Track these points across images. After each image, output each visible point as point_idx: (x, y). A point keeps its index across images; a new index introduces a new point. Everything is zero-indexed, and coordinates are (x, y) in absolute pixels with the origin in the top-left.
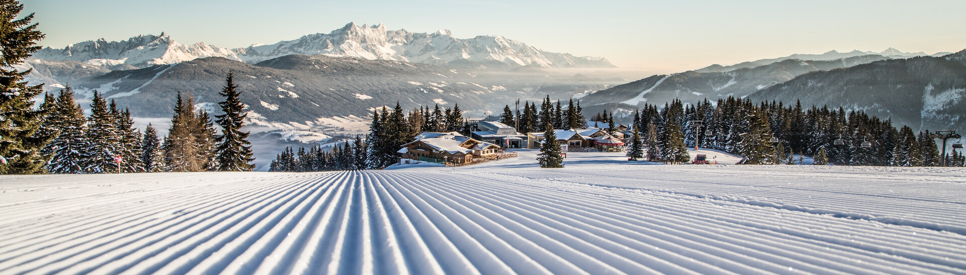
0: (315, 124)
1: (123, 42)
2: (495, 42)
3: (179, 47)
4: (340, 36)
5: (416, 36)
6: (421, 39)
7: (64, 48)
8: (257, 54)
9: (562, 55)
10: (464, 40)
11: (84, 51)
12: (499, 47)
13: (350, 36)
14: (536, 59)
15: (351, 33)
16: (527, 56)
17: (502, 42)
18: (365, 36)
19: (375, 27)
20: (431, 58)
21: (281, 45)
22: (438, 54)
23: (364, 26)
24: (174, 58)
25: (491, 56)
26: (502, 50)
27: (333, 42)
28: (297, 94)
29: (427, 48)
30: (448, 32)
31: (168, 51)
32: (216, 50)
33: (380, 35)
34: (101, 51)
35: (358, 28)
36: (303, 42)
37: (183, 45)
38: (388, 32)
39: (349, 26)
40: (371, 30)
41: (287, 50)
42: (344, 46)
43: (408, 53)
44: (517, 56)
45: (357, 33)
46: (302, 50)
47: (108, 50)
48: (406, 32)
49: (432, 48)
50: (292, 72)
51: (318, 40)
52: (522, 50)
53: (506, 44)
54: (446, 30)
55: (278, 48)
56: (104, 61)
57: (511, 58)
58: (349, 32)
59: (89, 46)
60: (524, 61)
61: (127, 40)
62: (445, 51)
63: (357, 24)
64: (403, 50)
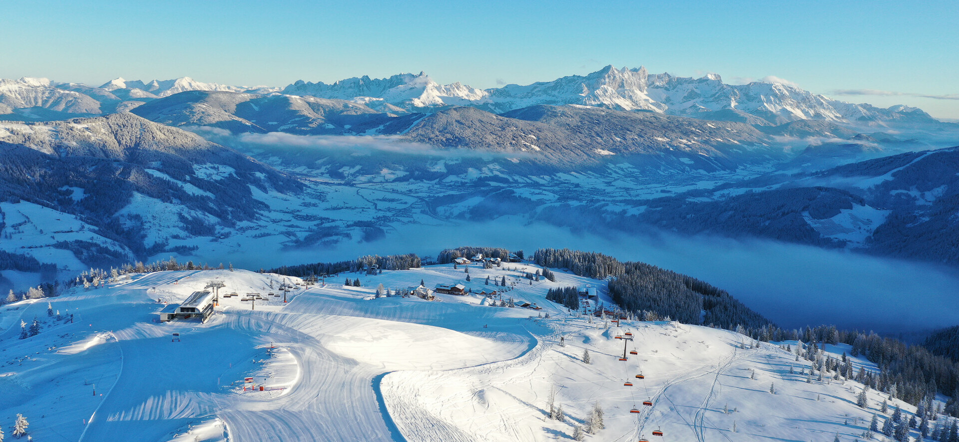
0: (552, 179)
1: (385, 79)
2: (771, 89)
3: (436, 88)
4: (595, 79)
5: (680, 81)
6: (685, 85)
7: (333, 84)
8: (510, 96)
9: (856, 106)
10: (735, 87)
11: (350, 87)
12: (775, 95)
13: (607, 80)
14: (822, 111)
15: (609, 77)
16: (811, 107)
17: (780, 90)
18: (623, 80)
19: (635, 70)
20: (694, 106)
21: (535, 88)
22: (703, 102)
23: (624, 70)
24: (431, 98)
25: (765, 107)
26: (779, 99)
27: (588, 86)
28: (539, 147)
29: (692, 95)
30: (718, 76)
31: (425, 92)
32: (471, 90)
33: (640, 79)
34: (365, 88)
35: (616, 72)
36: (559, 84)
37: (440, 86)
38: (649, 76)
39: (607, 69)
40: (630, 74)
41: (540, 93)
42: (599, 92)
43: (670, 100)
44: (798, 107)
45: (615, 77)
46: (556, 93)
47: (371, 87)
48: (669, 76)
49: (698, 95)
50: (539, 124)
51: (573, 82)
52: (803, 99)
53: (786, 92)
54: (715, 75)
55: (532, 90)
56: (367, 99)
57: (789, 108)
58: (606, 76)
59: (354, 83)
60: (806, 113)
61: (388, 78)
62: (711, 99)
63: (616, 66)
64: (664, 96)
